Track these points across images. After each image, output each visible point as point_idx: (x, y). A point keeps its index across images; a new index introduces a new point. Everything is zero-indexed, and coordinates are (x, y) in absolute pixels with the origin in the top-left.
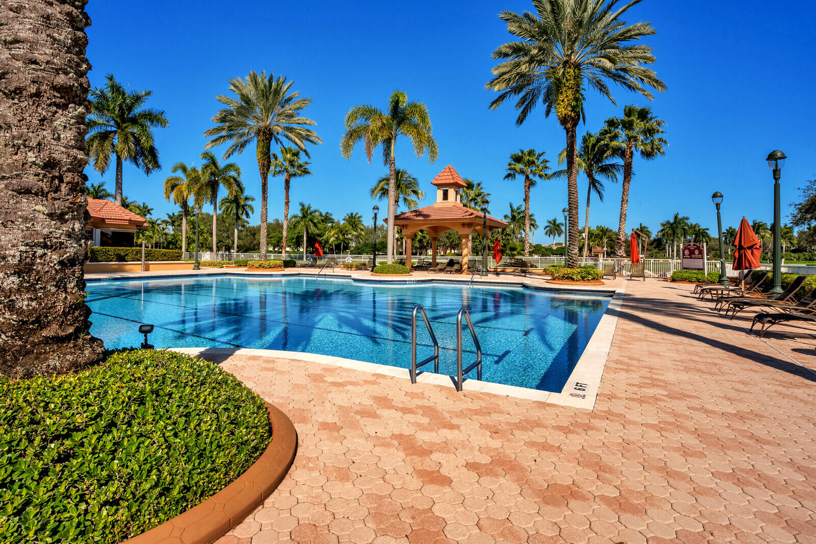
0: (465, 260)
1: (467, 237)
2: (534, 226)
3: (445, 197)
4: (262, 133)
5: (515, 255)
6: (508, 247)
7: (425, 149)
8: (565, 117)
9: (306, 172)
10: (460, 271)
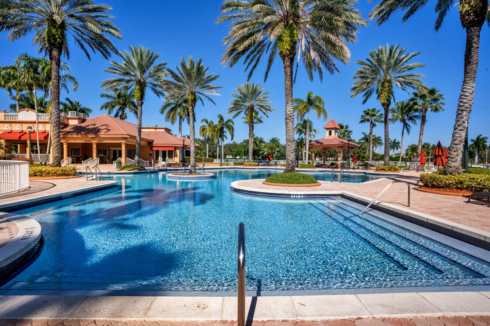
0: (339, 163)
1: (340, 152)
2: (381, 144)
3: (330, 134)
4: (249, 109)
5: (364, 161)
6: (361, 157)
7: (322, 115)
8: (383, 104)
9: (261, 122)
10: (337, 168)
